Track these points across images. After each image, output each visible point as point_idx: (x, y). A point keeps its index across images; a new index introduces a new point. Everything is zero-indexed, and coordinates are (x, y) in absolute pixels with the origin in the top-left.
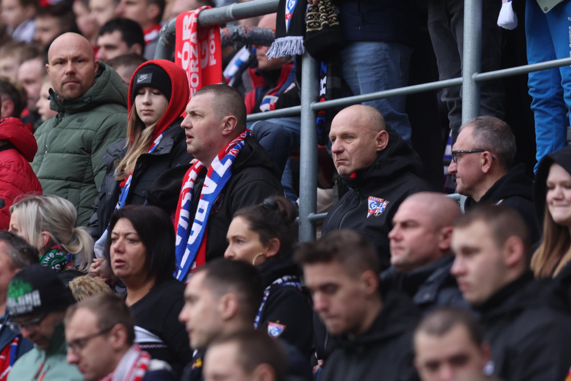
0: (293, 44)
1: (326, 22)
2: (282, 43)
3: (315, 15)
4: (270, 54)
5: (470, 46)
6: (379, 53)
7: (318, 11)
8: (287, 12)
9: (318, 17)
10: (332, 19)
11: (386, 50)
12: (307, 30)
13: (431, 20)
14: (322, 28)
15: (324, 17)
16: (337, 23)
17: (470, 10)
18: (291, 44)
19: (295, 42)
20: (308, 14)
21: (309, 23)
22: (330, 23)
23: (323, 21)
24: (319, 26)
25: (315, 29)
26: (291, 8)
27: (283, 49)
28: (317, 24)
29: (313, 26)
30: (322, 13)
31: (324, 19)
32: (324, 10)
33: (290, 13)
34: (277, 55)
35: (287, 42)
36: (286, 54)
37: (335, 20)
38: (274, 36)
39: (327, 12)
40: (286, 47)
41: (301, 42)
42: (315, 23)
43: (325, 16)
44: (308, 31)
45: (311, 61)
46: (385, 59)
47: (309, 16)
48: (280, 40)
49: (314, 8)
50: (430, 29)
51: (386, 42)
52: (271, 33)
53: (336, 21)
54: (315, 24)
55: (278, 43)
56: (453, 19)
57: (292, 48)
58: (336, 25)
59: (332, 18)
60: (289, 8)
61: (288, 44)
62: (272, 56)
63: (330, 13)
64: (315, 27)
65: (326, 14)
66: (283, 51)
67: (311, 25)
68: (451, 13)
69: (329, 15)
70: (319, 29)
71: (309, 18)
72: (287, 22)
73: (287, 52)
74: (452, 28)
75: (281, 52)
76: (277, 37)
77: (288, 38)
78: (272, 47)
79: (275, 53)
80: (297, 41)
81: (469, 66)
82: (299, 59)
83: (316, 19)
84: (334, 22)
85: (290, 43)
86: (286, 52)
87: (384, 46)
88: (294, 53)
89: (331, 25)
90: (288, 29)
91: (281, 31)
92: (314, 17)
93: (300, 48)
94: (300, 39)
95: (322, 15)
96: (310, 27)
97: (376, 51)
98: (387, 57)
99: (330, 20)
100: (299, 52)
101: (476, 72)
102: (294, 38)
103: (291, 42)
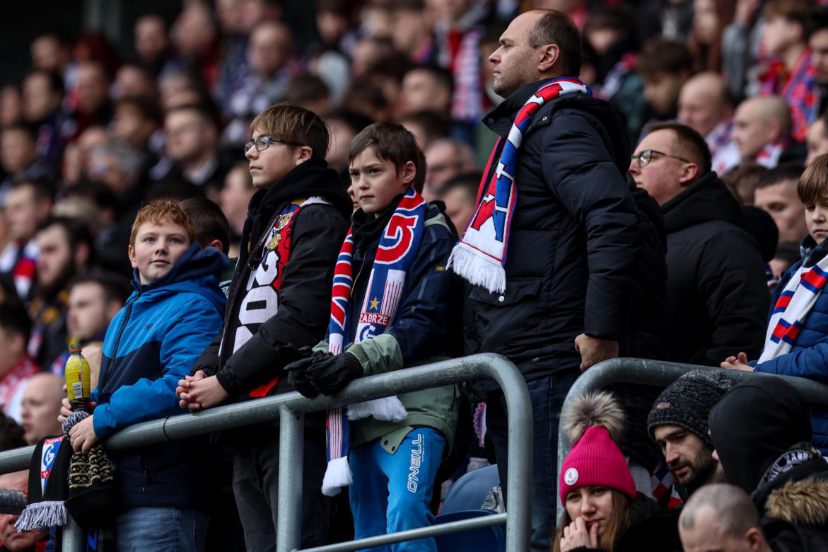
0: (51, 512)
1: (98, 476)
2: (36, 510)
3: (83, 466)
4: (20, 526)
5: (286, 513)
6: (168, 522)
7: (86, 460)
8: (44, 468)
9: (85, 469)
10: (104, 473)
11: (178, 519)
12: (71, 487)
13: (237, 478)
14: (90, 484)
15: (95, 470)
16: (111, 478)
17: (287, 466)
18: (48, 512)
19: (53, 508)
20: (72, 465)
21: (74, 477)
22: (102, 477)
23: (93, 475)
24: (87, 482)
25: (81, 485)
26: (48, 463)
27: (38, 518)
28: (85, 479)
29: (78, 480)
30: (93, 464)
31: (95, 472)
32: (96, 461)
33: (47, 470)
34: (29, 526)
35: (43, 508)
36: (42, 524)
37: (108, 473)
38: (25, 501)
39: (98, 463)
40: (41, 515)
41: (62, 509)
42: (81, 476)
43: (96, 468)
44: (73, 488)
45: (75, 534)
46: (175, 532)
47: (73, 467)
48: (33, 506)
49: (80, 457)
50: (236, 490)
51: (177, 508)
52: (22, 497)
53: (110, 474)
54: (81, 479)
55: (31, 511)
56: (266, 478)
57: (49, 517)
58: (110, 480)
59: (104, 471)
60: (45, 463)
61: (45, 511)
62: (22, 528)
63: (101, 464)
64: (81, 483)
65: (98, 466)
66: (37, 520)
67: (76, 479)
68: (263, 469)
69: (101, 467)
70: (87, 485)
71: (74, 469)
72: (43, 481)
73: (43, 522)
74: (264, 488)
75: (35, 523)
76: (29, 503)
77: (44, 504)
78: (22, 517)
79: (27, 523)
80: (57, 508)
81: (285, 540)
82: (59, 531)
83: (83, 472)
84: (106, 477)
85: (47, 510)
86: (41, 522)
87: (174, 513)
88: (52, 524)
89: (103, 481)
90: (45, 492)
91: (34, 494)
92: (80, 469)
93: (61, 517)
94: (60, 503)
95: (92, 466)
96: (74, 482)
97: (163, 520)
98: (178, 528)
99: (102, 474)
100: (59, 523)
101: (295, 548)
102: (52, 504)
103: (49, 509)
